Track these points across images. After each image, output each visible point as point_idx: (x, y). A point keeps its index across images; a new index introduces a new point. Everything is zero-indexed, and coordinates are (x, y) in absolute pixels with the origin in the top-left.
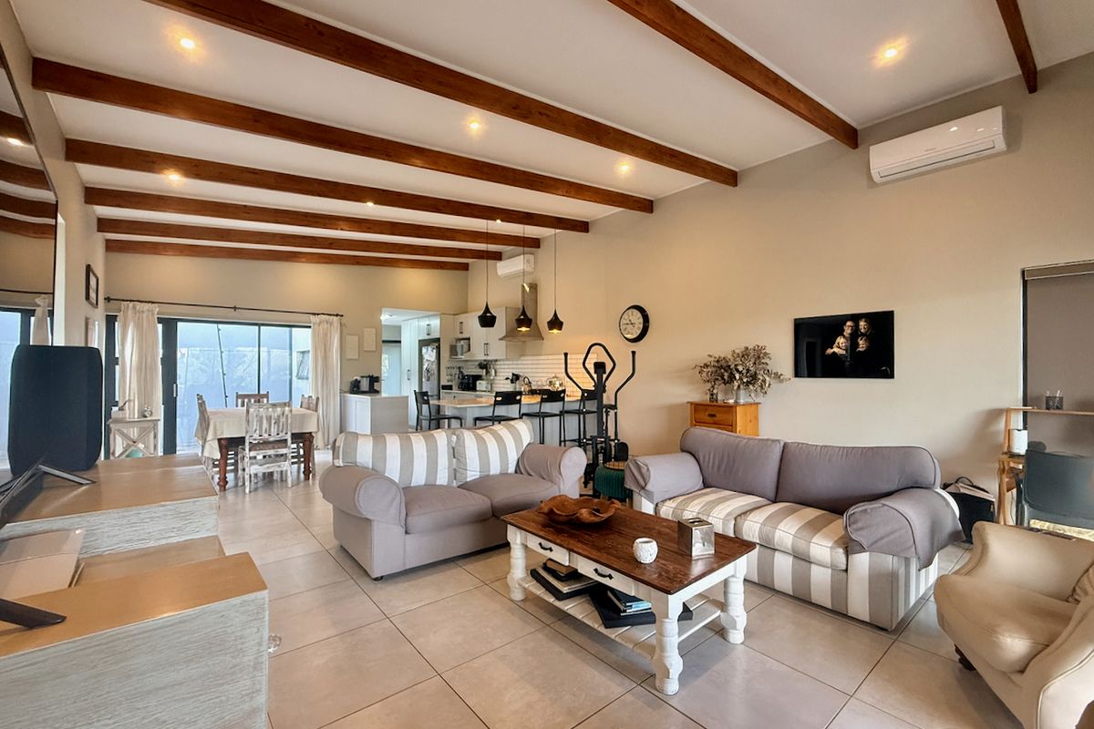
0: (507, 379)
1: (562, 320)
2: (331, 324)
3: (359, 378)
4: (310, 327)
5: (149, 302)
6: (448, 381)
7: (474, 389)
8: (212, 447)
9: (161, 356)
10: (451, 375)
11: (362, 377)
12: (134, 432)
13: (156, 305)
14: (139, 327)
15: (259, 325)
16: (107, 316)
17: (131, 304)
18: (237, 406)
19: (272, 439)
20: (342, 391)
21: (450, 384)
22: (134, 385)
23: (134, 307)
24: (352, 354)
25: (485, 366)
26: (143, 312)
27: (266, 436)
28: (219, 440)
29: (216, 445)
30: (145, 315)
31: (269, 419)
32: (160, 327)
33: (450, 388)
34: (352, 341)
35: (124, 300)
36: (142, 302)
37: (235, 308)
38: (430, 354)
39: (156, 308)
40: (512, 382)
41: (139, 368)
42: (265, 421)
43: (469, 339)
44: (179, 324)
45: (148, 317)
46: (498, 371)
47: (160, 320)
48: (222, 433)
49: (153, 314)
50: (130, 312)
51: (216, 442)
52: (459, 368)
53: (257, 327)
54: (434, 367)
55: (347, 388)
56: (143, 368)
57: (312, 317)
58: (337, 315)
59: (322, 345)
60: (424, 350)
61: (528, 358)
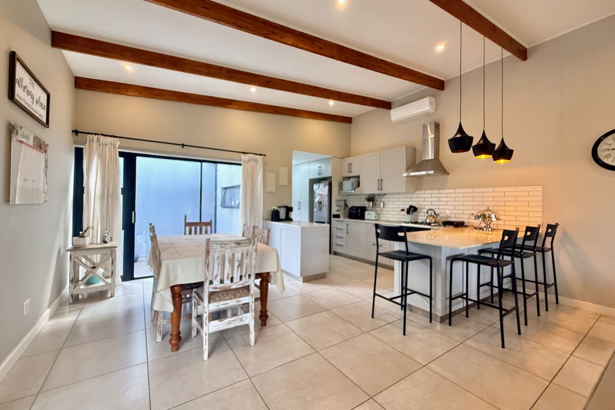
0: (402, 210)
1: (511, 149)
2: (257, 162)
3: (276, 208)
4: (240, 165)
5: (111, 136)
6: (338, 211)
7: (362, 217)
8: (163, 298)
9: (122, 186)
10: (339, 206)
11: (280, 207)
12: (96, 258)
13: (118, 139)
14: (102, 158)
15: (201, 161)
16: (76, 148)
17: (95, 137)
18: (185, 234)
19: (234, 287)
20: (264, 219)
21: (338, 213)
22: (98, 212)
23: (98, 140)
24: (272, 188)
25: (371, 199)
26: (106, 145)
27: (227, 283)
28: (172, 288)
29: (168, 295)
30: (107, 147)
31: (232, 262)
32: (121, 160)
33: (337, 216)
34: (271, 176)
35: (89, 133)
36: (105, 135)
37: (183, 145)
38: (321, 190)
39: (118, 142)
40: (408, 212)
41: (102, 197)
42: (227, 264)
43: (358, 177)
44: (138, 158)
45: (110, 149)
46: (386, 203)
47: (121, 154)
48: (176, 278)
49: (115, 147)
50: (95, 145)
51: (169, 291)
52: (345, 201)
53: (199, 163)
54: (326, 200)
55: (269, 215)
56: (106, 196)
57: (243, 156)
58: (261, 155)
59: (249, 178)
60: (315, 187)
61: (426, 192)
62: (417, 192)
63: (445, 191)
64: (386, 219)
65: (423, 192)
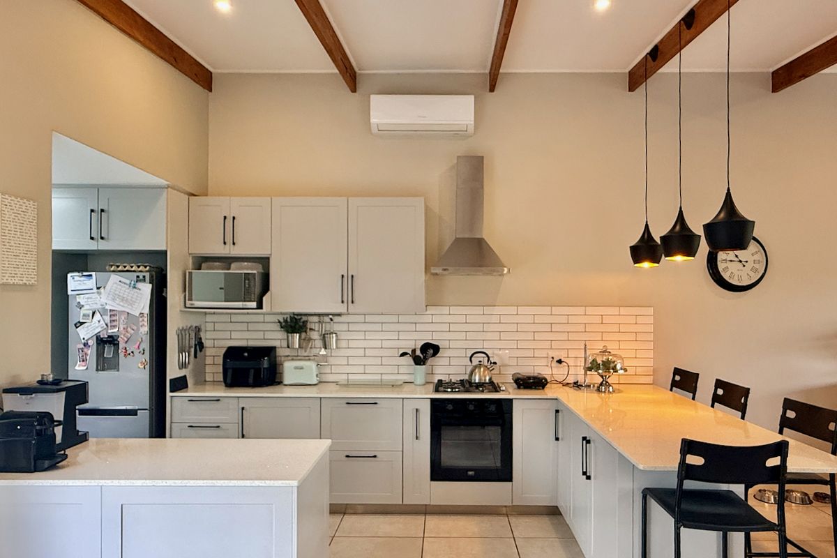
10: (185, 349)
21: (182, 374)
25: (295, 324)
43: (264, 261)
52: (197, 331)
60: (75, 282)
61: (454, 310)
62: (431, 310)
63: (497, 310)
64: (342, 378)
65: (446, 310)
